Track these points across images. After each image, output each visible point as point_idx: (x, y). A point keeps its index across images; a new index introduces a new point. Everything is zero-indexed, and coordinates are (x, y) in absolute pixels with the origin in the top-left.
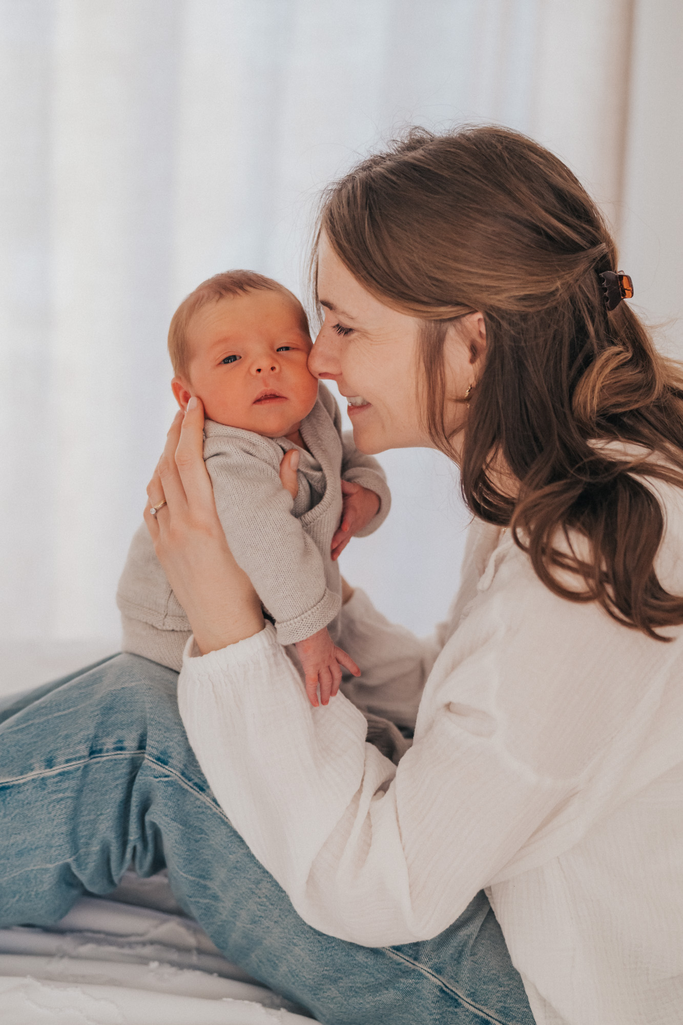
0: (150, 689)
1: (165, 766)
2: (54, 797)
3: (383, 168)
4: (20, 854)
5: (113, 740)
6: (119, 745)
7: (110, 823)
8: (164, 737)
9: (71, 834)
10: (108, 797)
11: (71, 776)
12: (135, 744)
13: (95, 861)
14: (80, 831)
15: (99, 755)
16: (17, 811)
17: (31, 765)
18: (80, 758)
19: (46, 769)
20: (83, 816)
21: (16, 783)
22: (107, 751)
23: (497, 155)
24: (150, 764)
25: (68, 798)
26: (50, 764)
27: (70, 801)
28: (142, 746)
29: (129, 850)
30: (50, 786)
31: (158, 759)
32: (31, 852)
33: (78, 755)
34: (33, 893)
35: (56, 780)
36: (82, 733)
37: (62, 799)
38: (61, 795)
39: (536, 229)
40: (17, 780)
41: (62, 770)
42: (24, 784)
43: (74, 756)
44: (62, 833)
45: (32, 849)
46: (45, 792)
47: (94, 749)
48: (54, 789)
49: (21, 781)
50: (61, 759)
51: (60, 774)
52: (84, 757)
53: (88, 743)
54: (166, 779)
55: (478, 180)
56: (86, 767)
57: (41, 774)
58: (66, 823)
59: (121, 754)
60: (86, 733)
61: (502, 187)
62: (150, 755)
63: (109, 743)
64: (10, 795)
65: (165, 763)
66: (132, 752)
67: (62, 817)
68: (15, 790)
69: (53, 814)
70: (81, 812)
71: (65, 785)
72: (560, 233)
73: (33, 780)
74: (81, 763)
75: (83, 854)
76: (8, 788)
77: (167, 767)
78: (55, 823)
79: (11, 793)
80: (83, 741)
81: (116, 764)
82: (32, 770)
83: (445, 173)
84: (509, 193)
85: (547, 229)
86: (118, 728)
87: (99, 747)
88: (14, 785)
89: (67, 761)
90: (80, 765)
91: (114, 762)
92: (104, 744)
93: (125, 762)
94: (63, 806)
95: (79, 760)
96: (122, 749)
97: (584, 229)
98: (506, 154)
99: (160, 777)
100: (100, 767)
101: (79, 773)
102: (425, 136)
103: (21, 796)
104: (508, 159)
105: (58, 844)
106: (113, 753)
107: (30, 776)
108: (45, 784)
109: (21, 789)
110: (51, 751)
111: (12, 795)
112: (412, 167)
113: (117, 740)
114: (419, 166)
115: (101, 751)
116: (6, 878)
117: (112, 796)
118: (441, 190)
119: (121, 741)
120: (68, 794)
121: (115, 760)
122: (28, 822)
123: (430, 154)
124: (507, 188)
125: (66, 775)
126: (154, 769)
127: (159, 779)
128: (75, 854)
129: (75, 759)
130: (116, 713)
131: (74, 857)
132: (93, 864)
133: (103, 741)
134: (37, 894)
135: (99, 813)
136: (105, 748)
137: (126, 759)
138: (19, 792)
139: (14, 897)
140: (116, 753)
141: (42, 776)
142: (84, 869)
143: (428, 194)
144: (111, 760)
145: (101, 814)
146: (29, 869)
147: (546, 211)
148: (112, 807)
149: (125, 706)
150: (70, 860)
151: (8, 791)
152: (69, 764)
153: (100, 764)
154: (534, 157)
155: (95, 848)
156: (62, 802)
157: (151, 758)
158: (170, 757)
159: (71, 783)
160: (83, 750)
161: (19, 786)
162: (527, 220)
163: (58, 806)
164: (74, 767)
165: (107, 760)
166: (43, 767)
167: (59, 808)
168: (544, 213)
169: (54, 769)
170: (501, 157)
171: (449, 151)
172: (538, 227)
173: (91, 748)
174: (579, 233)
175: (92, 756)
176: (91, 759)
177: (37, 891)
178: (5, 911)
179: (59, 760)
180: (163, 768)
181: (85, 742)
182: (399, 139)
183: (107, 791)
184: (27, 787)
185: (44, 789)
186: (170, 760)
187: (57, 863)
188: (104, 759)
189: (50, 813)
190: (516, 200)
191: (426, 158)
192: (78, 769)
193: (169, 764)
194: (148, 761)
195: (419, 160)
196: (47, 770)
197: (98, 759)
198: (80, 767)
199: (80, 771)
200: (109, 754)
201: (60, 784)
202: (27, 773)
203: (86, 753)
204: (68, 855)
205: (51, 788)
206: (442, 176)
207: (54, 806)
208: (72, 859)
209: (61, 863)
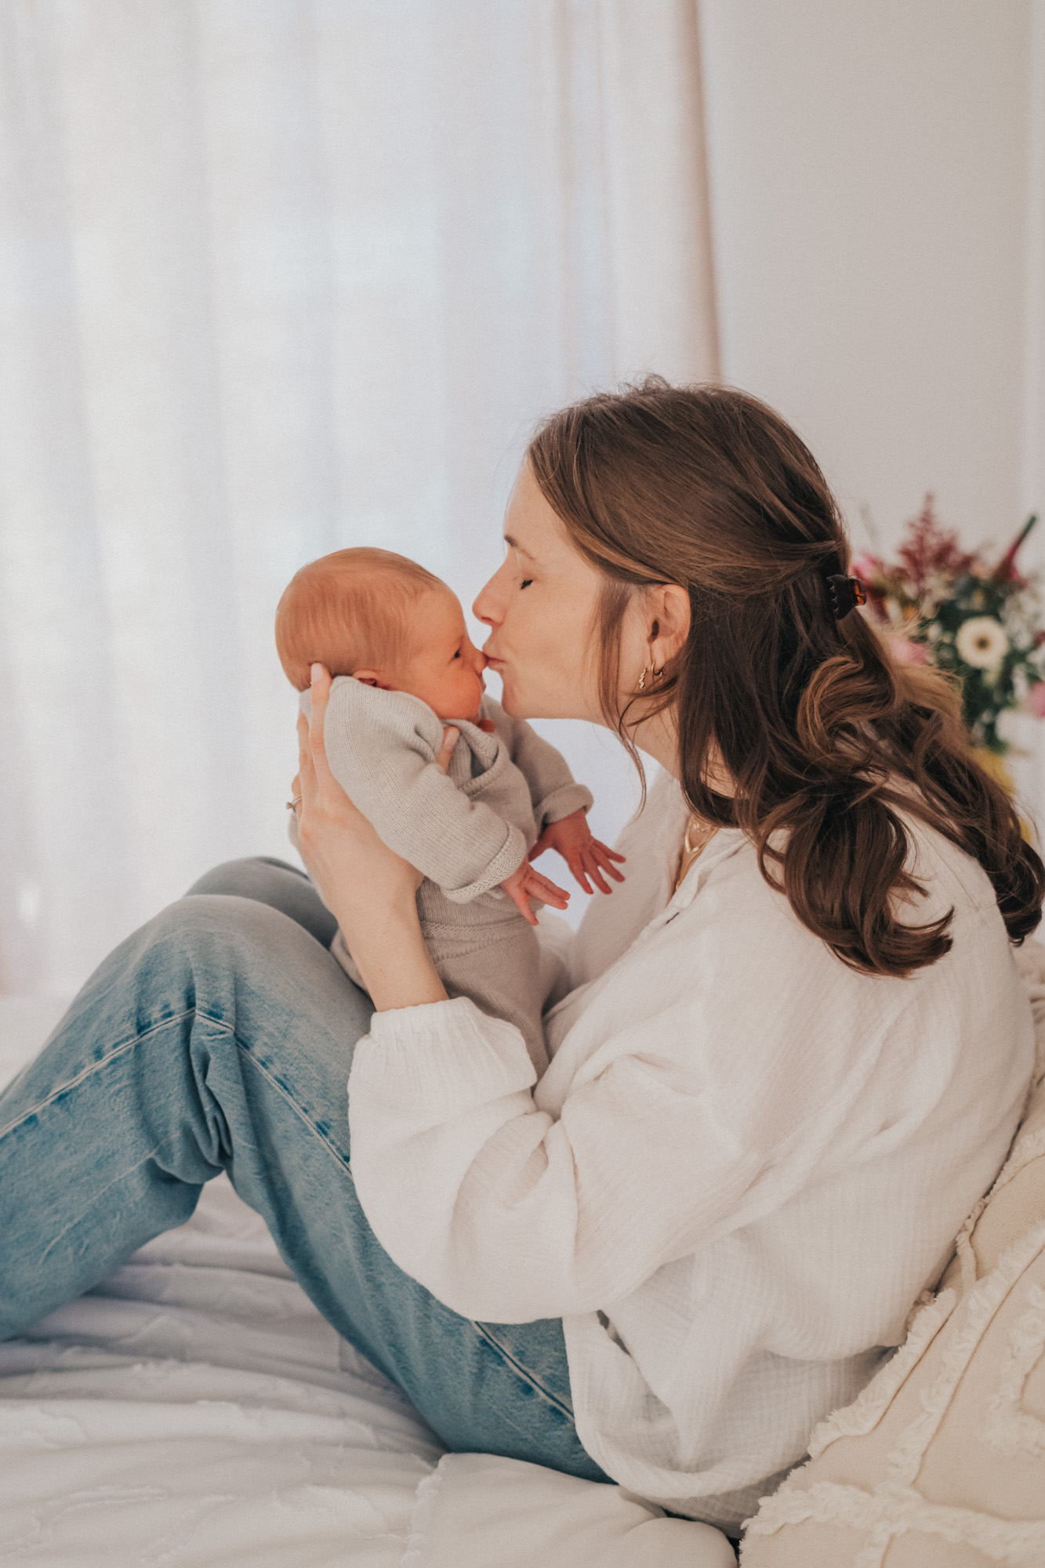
0: (187, 935)
1: (219, 1021)
2: (112, 1090)
3: (606, 406)
4: (99, 1165)
5: (158, 1007)
6: (167, 1011)
7: (183, 1102)
8: (213, 987)
9: (142, 1126)
10: (171, 1074)
11: (123, 1061)
12: (182, 1004)
13: (180, 1150)
14: (155, 1120)
15: (150, 1029)
16: (84, 1117)
17: (81, 1062)
18: (127, 1039)
19: (96, 1061)
20: (153, 1102)
21: (72, 1087)
22: (156, 1022)
23: (732, 419)
24: (202, 1020)
25: (126, 1087)
26: (98, 1054)
27: (129, 1090)
28: (191, 1004)
29: (210, 1124)
30: (105, 1080)
31: (211, 1013)
32: (110, 1160)
33: (125, 1036)
34: (132, 1205)
35: (109, 1070)
36: (123, 1010)
37: (120, 1091)
38: (118, 1086)
39: (754, 505)
40: (72, 1083)
41: (112, 1057)
42: (80, 1085)
43: (120, 1038)
44: (132, 1128)
45: (109, 1157)
46: (103, 1088)
47: (142, 1024)
48: (109, 1081)
49: (76, 1084)
50: (108, 1045)
51: (113, 1062)
52: (132, 1036)
53: (132, 1019)
54: (222, 1036)
55: (704, 439)
56: (138, 1047)
57: (92, 1069)
58: (132, 1116)
59: (171, 1021)
60: (127, 1008)
61: (727, 453)
62: (200, 1009)
63: (155, 1012)
64: (71, 1102)
65: (218, 1016)
66: (183, 1014)
67: (126, 1110)
68: (74, 1095)
69: (116, 1110)
70: (149, 1098)
71: (119, 1073)
72: (781, 515)
73: (87, 1078)
74: (130, 1044)
75: (165, 1145)
76: (66, 1095)
77: (221, 1022)
78: (121, 1119)
79: (71, 1099)
80: (126, 1019)
81: (168, 1034)
82: (83, 1067)
83: (670, 424)
84: (735, 462)
85: (768, 510)
86: (161, 993)
87: (146, 1021)
88: (71, 1090)
89: (115, 1046)
90: (129, 1046)
91: (165, 1032)
92: (150, 1015)
93: (178, 1028)
94: (123, 1097)
95: (127, 1041)
96: (170, 1014)
97: (812, 520)
98: (741, 420)
99: (215, 1034)
100: (154, 1042)
101: (131, 1056)
102: (663, 387)
103: (82, 1100)
104: (743, 425)
105: (131, 1141)
106: (163, 1023)
107: (83, 1074)
108: (100, 1079)
109: (79, 1092)
110: (97, 1040)
111: (73, 1101)
112: (639, 411)
113: (162, 1006)
114: (641, 410)
115: (149, 1024)
116: (95, 1198)
117: (174, 1072)
118: (662, 441)
119: (166, 1006)
120: (124, 1083)
121: (167, 1029)
122: (97, 1126)
123: (660, 403)
124: (733, 455)
125: (118, 1062)
126: (207, 1026)
127: (214, 1037)
128: (155, 1147)
129: (122, 1041)
130: (155, 975)
131: (155, 1151)
132: (179, 1154)
133: (149, 1012)
134: (136, 1204)
135: (167, 1095)
136: (152, 1019)
137: (178, 1025)
138: (78, 1096)
139: (115, 1216)
140: (166, 1021)
141: (94, 1071)
142: (171, 1162)
143: (646, 441)
144: (162, 1032)
145: (170, 1095)
146: (116, 1180)
147: (773, 490)
148: (178, 1084)
149: (162, 965)
150: (151, 1155)
151: (68, 1098)
152: (118, 1049)
153: (153, 1040)
154: (772, 432)
155: (175, 1135)
156: (121, 1094)
157: (202, 1014)
158: (223, 1009)
159: (124, 1070)
160: (129, 1028)
161: (76, 1089)
162: (748, 495)
163: (118, 1100)
164: (124, 1050)
165: (159, 1033)
166: (93, 1061)
167: (120, 1102)
168: (768, 491)
169: (104, 1059)
170: (735, 422)
171: (681, 403)
172: (758, 504)
173: (138, 1023)
174: (804, 522)
175: (142, 1033)
176: (142, 1036)
177: (134, 1201)
178: (114, 1236)
179: (107, 1047)
180: (217, 1023)
181: (128, 1019)
182: (632, 384)
183: (168, 1067)
184: (83, 1089)
185: (100, 1085)
186: (224, 1013)
187: (138, 1164)
188: (155, 1031)
189: (113, 1110)
190: (742, 472)
191: (654, 404)
192: (129, 1051)
193: (224, 1018)
194: (200, 1018)
195: (645, 405)
196: (97, 1063)
197: (150, 1035)
198: (131, 1049)
199: (131, 1053)
200: (158, 1024)
201: (113, 1074)
202: (79, 1073)
203: (133, 1031)
204: (147, 1151)
205: (107, 1081)
206: (665, 427)
207: (115, 1100)
208: (153, 1153)
209: (142, 1161)
